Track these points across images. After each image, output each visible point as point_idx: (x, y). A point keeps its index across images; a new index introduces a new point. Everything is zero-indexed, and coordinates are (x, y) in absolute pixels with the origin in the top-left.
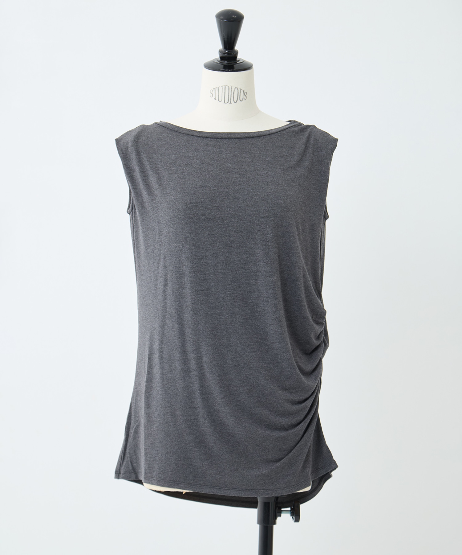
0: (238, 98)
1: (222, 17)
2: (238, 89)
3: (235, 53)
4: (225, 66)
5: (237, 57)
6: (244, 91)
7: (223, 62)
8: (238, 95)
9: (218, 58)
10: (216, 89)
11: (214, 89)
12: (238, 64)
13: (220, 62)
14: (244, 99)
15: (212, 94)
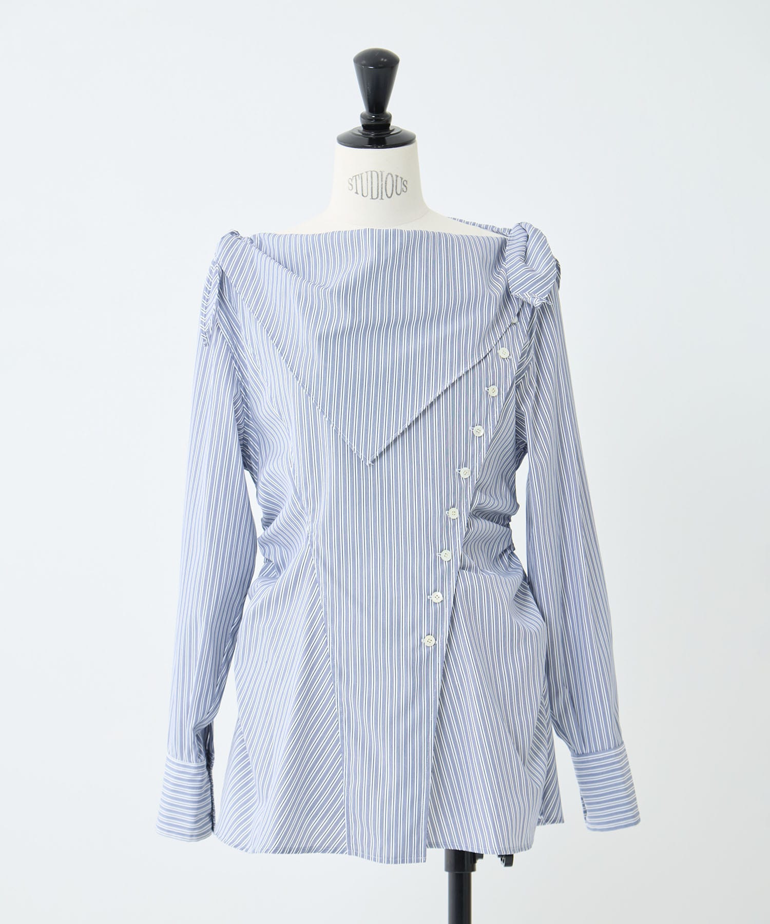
0: (393, 190)
1: (364, 62)
2: (392, 176)
3: (386, 119)
4: (370, 139)
5: (390, 124)
6: (402, 179)
7: (369, 133)
8: (393, 186)
9: (360, 127)
10: (357, 177)
11: (354, 178)
12: (392, 136)
13: (363, 134)
14: (403, 191)
15: (351, 185)
